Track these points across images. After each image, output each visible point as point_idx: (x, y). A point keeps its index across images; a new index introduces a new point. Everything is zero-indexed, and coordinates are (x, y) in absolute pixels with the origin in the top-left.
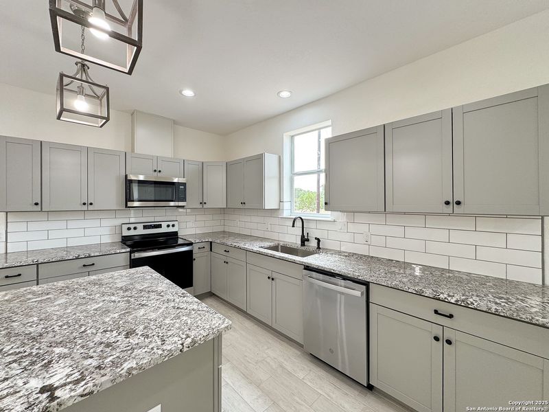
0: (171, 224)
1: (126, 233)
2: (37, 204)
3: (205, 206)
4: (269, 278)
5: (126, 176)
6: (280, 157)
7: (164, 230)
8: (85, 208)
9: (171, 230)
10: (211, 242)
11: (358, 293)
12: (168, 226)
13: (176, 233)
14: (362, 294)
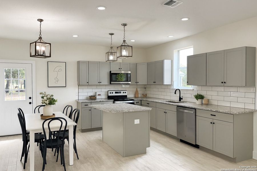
0: (124, 92)
1: (110, 95)
2: (88, 83)
3: (138, 84)
4: (165, 112)
5: (110, 72)
6: (172, 61)
7: (122, 94)
8: (99, 84)
9: (124, 94)
10: (141, 100)
11: (192, 112)
12: (123, 93)
13: (126, 96)
14: (194, 112)
